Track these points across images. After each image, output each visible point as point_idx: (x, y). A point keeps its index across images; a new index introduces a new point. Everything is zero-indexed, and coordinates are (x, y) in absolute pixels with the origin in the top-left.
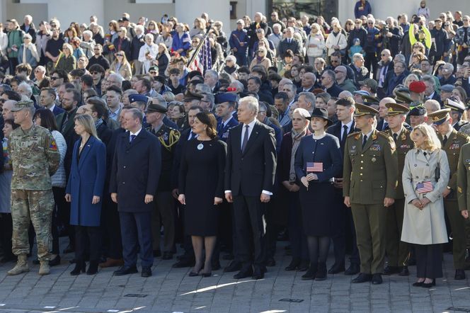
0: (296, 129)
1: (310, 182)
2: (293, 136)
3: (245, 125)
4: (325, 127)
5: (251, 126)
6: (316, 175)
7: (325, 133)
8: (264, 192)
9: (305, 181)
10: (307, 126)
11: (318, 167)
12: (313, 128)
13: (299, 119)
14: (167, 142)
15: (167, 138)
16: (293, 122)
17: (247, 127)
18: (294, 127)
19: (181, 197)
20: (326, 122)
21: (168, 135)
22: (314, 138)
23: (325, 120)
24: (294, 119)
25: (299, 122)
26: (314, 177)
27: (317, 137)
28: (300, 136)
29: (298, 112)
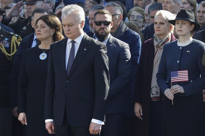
0: (159, 35)
1: (175, 95)
2: (156, 43)
3: (69, 40)
4: (192, 32)
5: (78, 41)
6: (182, 88)
7: (191, 39)
8: (94, 121)
9: (169, 94)
10: (172, 32)
11: (183, 76)
12: (178, 33)
13: (162, 23)
14: (8, 50)
15: (7, 45)
16: (155, 26)
17: (73, 42)
18: (156, 33)
19: (22, 116)
20: (193, 26)
21: (9, 41)
22: (179, 44)
23: (192, 23)
24: (156, 23)
25: (162, 27)
26: (180, 89)
27: (182, 43)
28: (164, 43)
29: (160, 15)
